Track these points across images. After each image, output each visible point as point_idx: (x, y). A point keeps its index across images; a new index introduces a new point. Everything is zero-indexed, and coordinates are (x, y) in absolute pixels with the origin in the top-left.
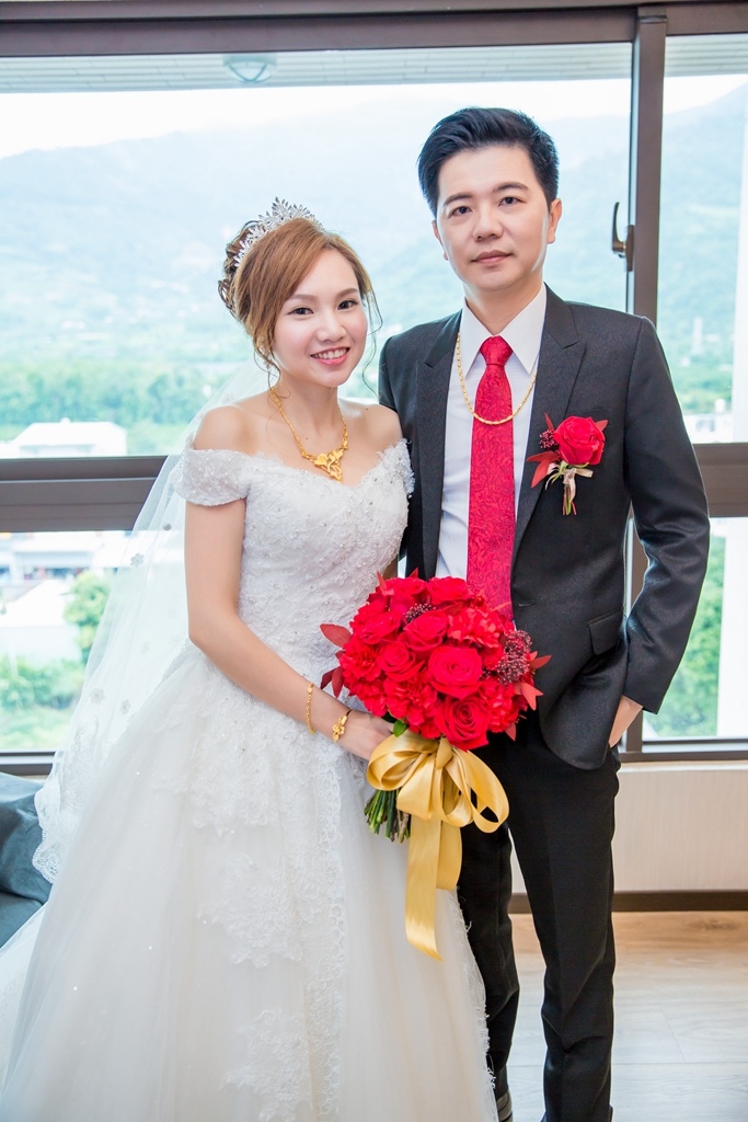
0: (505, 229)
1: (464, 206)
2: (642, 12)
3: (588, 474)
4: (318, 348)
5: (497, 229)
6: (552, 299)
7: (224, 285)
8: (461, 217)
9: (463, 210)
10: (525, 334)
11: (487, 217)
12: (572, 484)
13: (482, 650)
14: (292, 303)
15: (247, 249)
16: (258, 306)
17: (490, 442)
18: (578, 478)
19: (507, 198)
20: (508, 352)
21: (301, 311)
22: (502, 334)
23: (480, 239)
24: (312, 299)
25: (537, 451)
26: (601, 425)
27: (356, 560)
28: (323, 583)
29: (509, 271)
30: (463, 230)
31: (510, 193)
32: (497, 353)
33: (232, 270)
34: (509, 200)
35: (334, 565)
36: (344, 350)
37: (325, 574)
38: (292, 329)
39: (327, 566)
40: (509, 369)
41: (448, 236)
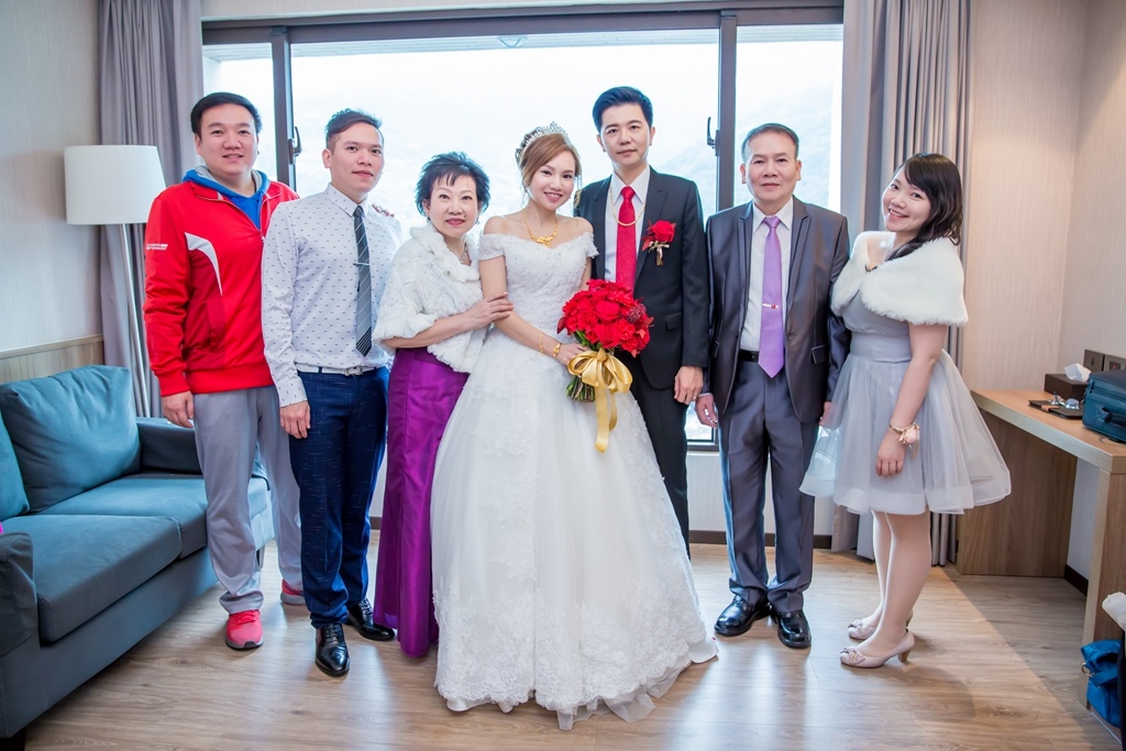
0: (633, 140)
1: (614, 129)
2: (723, 13)
3: (667, 246)
4: (548, 190)
5: (629, 140)
6: (652, 172)
7: (519, 151)
8: (612, 134)
9: (614, 131)
10: (641, 185)
11: (626, 135)
12: (660, 251)
13: (622, 305)
14: (544, 168)
15: (533, 139)
16: (529, 164)
17: (625, 234)
18: (663, 248)
19: (633, 126)
20: (634, 193)
21: (547, 173)
22: (631, 186)
23: (622, 144)
24: (553, 169)
25: (647, 235)
26: (673, 226)
27: (554, 281)
28: (540, 292)
29: (634, 157)
30: (614, 140)
31: (634, 124)
32: (628, 194)
33: (524, 146)
34: (634, 127)
35: (545, 283)
36: (560, 195)
37: (540, 287)
38: (540, 178)
39: (540, 284)
40: (634, 201)
41: (607, 142)
